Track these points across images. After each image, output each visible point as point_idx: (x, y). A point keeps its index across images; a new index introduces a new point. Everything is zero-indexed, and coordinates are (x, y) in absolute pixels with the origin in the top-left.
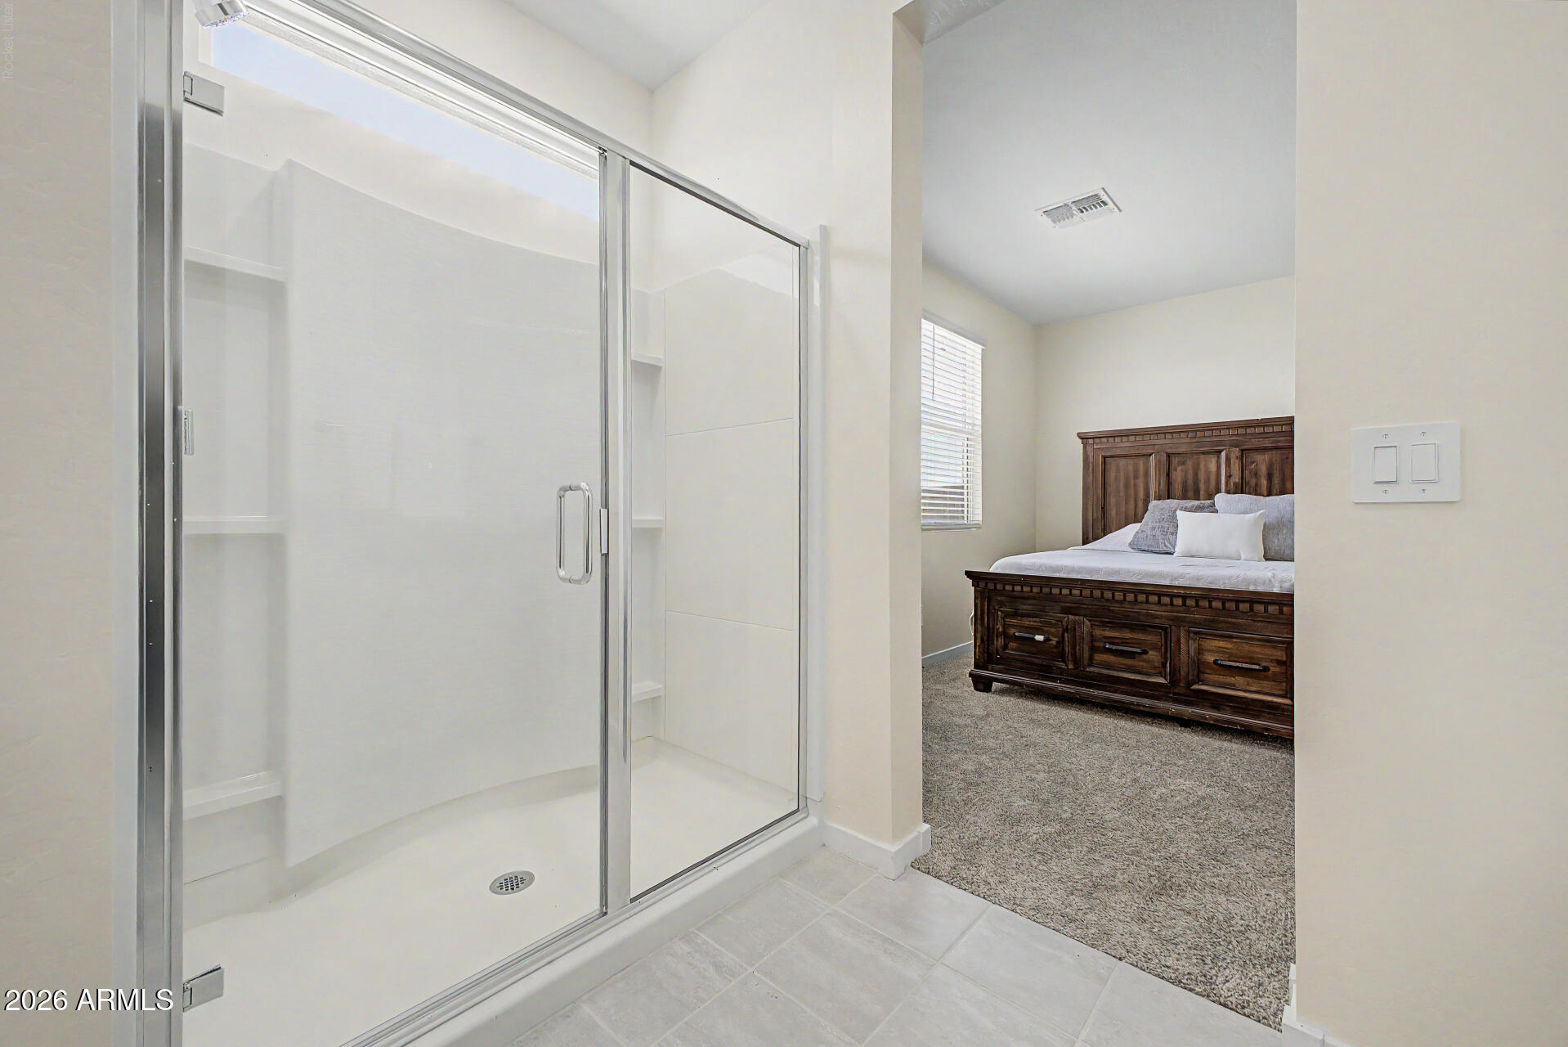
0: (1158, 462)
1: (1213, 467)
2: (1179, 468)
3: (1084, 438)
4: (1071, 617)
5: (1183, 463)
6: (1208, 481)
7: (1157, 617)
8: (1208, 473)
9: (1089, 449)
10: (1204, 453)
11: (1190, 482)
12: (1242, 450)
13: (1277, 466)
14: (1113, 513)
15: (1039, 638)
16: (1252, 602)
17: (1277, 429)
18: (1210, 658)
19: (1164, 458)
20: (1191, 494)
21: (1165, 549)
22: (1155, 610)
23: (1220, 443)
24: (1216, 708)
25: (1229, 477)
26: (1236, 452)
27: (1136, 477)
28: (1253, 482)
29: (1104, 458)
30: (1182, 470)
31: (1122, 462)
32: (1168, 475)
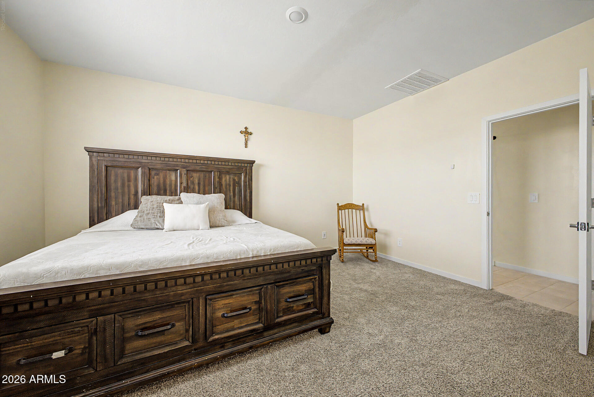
0: (143, 174)
1: (173, 178)
2: (155, 177)
3: (89, 151)
4: (100, 318)
5: (158, 175)
6: (171, 185)
7: (182, 295)
8: (171, 181)
9: (94, 159)
10: (169, 170)
11: (162, 185)
12: (187, 171)
13: (202, 179)
14: (113, 203)
15: (60, 354)
16: (243, 269)
17: (202, 162)
18: (219, 314)
19: (147, 171)
20: (162, 192)
21: (156, 226)
22: (181, 290)
23: (177, 166)
24: (223, 347)
25: (181, 183)
26: (184, 171)
27: (129, 181)
28: (192, 187)
29: (107, 167)
30: (157, 178)
31: (120, 171)
32: (149, 180)
